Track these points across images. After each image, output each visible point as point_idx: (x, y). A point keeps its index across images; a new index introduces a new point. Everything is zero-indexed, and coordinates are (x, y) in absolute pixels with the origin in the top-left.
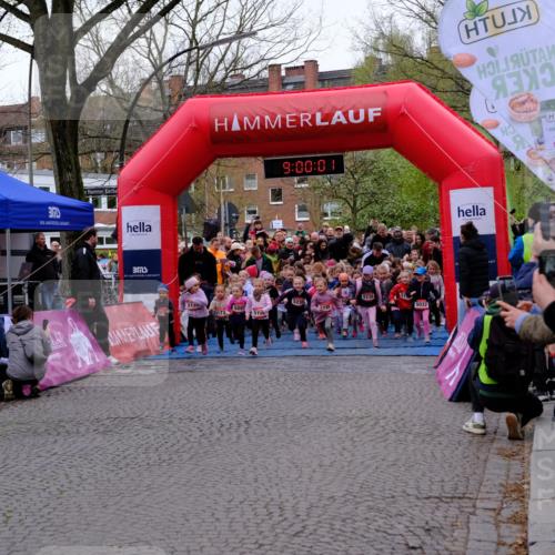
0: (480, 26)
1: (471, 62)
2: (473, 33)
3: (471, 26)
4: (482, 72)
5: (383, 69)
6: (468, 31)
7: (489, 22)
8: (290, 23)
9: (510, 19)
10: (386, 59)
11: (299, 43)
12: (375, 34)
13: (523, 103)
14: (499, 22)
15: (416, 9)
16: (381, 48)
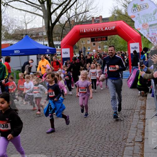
0: (136, 9)
1: (134, 17)
2: (134, 11)
3: (134, 9)
4: (136, 19)
5: (116, 17)
6: (133, 10)
7: (138, 8)
8: (96, 8)
9: (142, 7)
10: (116, 15)
11: (98, 12)
12: (114, 10)
13: (145, 25)
14: (140, 8)
15: (123, 4)
16: (115, 13)
